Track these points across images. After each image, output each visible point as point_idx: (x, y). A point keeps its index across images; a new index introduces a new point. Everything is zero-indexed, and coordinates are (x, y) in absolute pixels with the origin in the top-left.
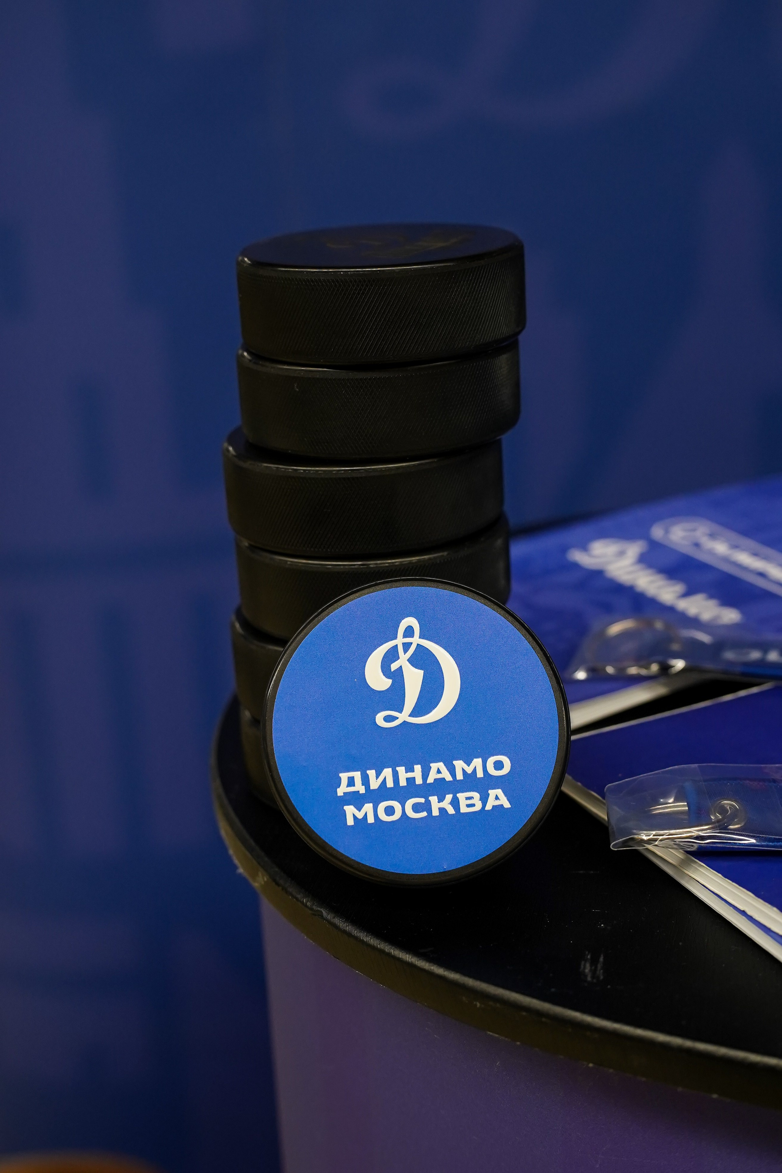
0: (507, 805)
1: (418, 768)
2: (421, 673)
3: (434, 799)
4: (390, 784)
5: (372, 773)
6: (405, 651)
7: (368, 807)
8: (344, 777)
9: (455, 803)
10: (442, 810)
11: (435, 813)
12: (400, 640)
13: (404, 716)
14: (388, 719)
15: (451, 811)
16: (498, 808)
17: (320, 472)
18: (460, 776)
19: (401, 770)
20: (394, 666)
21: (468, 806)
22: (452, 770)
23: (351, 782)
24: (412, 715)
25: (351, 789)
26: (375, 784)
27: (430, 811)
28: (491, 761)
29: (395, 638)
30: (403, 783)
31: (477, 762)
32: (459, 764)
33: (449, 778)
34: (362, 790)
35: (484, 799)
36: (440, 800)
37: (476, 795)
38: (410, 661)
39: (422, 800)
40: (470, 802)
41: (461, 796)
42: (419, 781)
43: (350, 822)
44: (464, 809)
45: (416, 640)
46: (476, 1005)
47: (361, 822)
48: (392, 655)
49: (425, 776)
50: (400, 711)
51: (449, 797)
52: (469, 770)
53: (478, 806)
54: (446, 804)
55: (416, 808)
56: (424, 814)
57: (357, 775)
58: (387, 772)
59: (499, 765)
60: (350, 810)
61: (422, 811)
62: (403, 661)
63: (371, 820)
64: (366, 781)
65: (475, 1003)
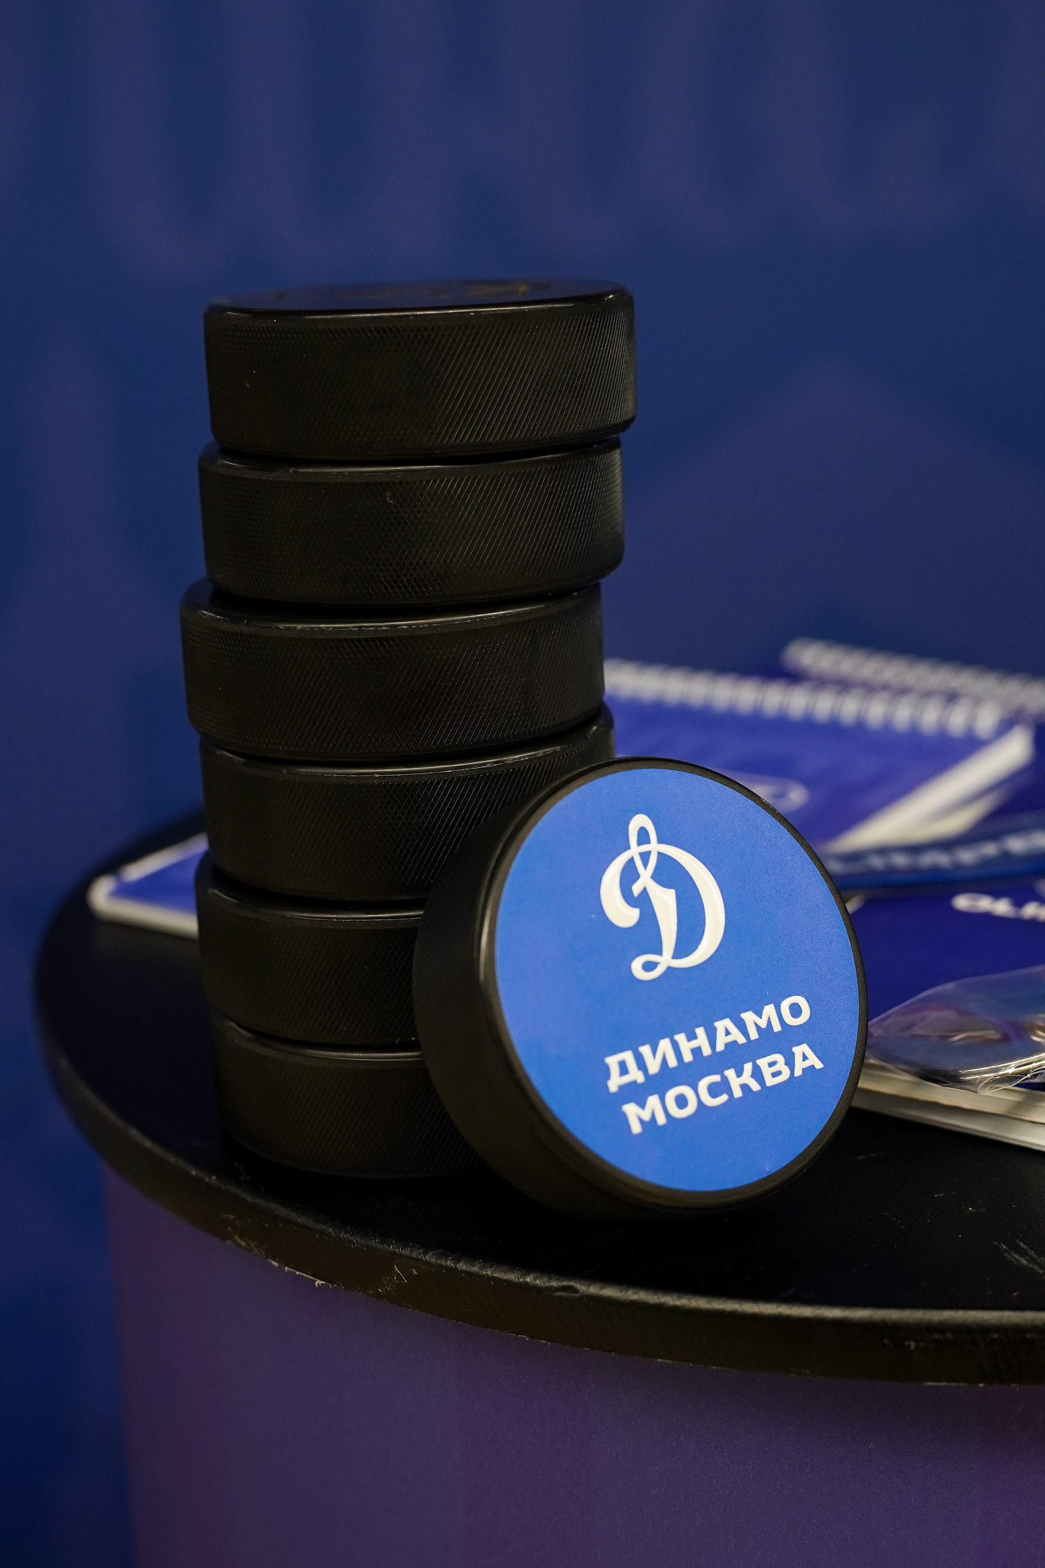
0: (819, 1065)
1: (700, 1031)
2: (672, 892)
3: (730, 1073)
4: (672, 1062)
5: (645, 1050)
6: (645, 864)
7: (653, 1101)
8: (612, 1061)
9: (757, 1074)
10: (745, 1087)
11: (738, 1093)
12: (635, 851)
13: (666, 960)
14: (649, 966)
15: (755, 1087)
16: (809, 1070)
17: (435, 625)
18: (754, 1035)
19: (681, 1038)
20: (637, 889)
21: (775, 1074)
22: (741, 1026)
23: (623, 1069)
24: (677, 955)
25: (626, 1079)
26: (654, 1067)
27: (729, 1091)
28: (785, 1005)
29: (628, 847)
30: (688, 1057)
31: (769, 1010)
32: (749, 1017)
33: (742, 1040)
34: (640, 1078)
35: (790, 1062)
36: (739, 1074)
37: (779, 1058)
38: (655, 877)
39: (716, 1078)
40: (774, 1069)
41: (763, 1062)
42: (707, 1051)
43: (636, 1128)
44: (770, 1081)
45: (654, 847)
46: (909, 1346)
47: (649, 1125)
48: (629, 875)
49: (712, 1043)
50: (659, 952)
51: (748, 1067)
52: (763, 1024)
53: (786, 1074)
54: (747, 1078)
55: (714, 1091)
56: (724, 1098)
57: (628, 1056)
58: (665, 1045)
59: (796, 1010)
60: (631, 1110)
61: (721, 1094)
62: (645, 880)
63: (661, 1120)
64: (641, 1064)
65: (906, 1343)
